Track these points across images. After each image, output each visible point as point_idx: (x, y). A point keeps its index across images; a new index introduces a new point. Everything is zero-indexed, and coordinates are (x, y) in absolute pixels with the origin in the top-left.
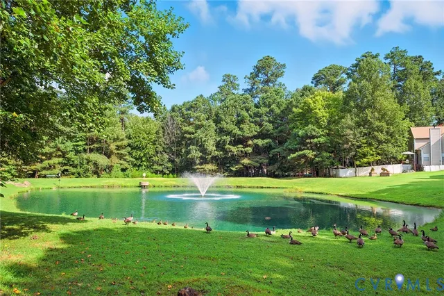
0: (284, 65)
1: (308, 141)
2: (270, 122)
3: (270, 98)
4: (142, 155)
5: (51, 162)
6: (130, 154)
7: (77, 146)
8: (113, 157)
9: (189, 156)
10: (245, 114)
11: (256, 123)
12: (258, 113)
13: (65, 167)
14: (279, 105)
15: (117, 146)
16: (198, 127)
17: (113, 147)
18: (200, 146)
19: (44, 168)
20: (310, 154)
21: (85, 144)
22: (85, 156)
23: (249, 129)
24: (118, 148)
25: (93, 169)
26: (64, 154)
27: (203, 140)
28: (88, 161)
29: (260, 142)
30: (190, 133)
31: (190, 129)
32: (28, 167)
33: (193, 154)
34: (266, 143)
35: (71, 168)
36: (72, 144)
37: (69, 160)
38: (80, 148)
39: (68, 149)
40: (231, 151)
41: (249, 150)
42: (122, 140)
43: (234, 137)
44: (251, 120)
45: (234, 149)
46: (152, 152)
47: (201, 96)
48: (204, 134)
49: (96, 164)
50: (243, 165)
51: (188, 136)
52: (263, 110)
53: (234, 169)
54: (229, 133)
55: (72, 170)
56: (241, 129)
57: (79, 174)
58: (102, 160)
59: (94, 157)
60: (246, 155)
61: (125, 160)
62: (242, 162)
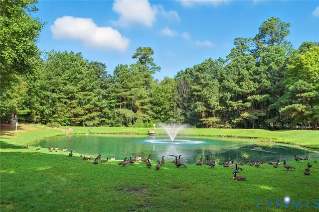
0: (288, 25)
1: (299, 95)
2: (268, 79)
3: (269, 57)
4: (160, 109)
5: (92, 115)
6: (152, 109)
7: (111, 103)
8: (138, 111)
9: (196, 110)
10: (245, 72)
11: (254, 80)
12: (257, 71)
13: (102, 119)
14: (277, 63)
15: (141, 103)
16: (205, 86)
17: (137, 103)
18: (205, 102)
19: (87, 120)
20: (300, 107)
21: (116, 102)
22: (116, 110)
23: (248, 86)
24: (142, 104)
25: (123, 120)
26: (101, 109)
27: (207, 96)
28: (119, 115)
29: (258, 98)
30: (198, 91)
31: (198, 87)
32: (77, 119)
33: (199, 109)
34: (264, 98)
35: (106, 119)
36: (107, 101)
37: (105, 113)
38: (113, 105)
39: (104, 106)
40: (232, 106)
41: (248, 104)
42: (145, 98)
43: (235, 93)
44: (251, 77)
45: (234, 104)
46: (168, 107)
47: (210, 59)
48: (208, 92)
49: (124, 117)
50: (243, 118)
51: (196, 93)
52: (263, 68)
53: (235, 122)
54: (230, 90)
55: (107, 121)
56: (240, 86)
57: (112, 124)
58: (129, 114)
59: (123, 111)
60: (246, 109)
61: (147, 114)
62: (242, 115)
